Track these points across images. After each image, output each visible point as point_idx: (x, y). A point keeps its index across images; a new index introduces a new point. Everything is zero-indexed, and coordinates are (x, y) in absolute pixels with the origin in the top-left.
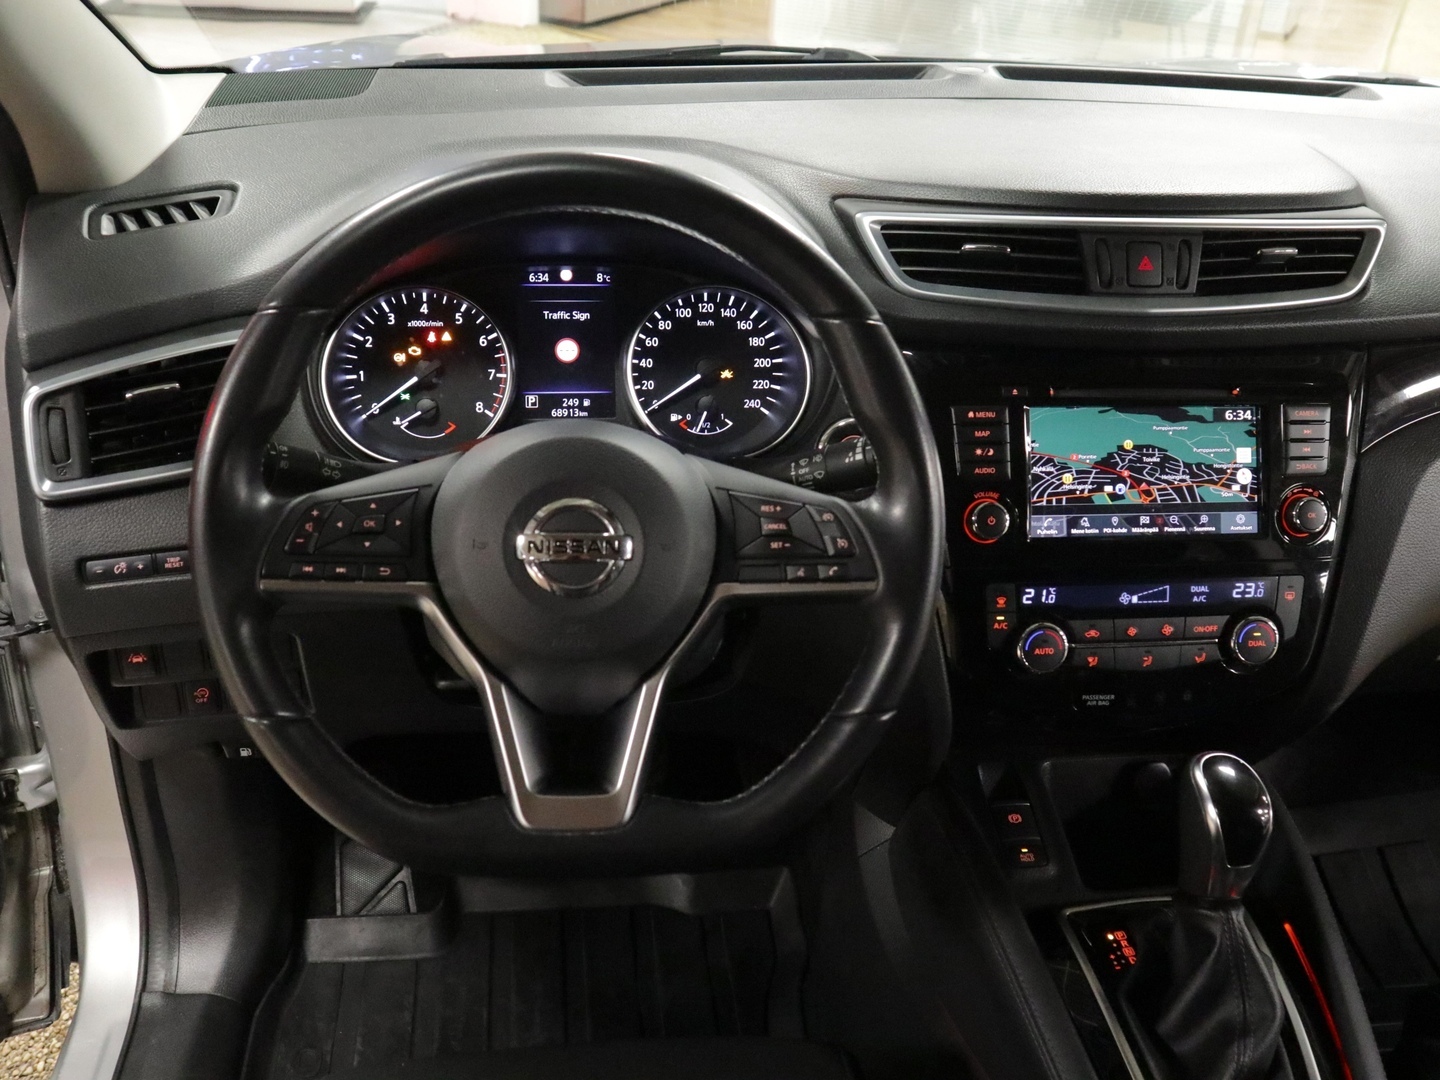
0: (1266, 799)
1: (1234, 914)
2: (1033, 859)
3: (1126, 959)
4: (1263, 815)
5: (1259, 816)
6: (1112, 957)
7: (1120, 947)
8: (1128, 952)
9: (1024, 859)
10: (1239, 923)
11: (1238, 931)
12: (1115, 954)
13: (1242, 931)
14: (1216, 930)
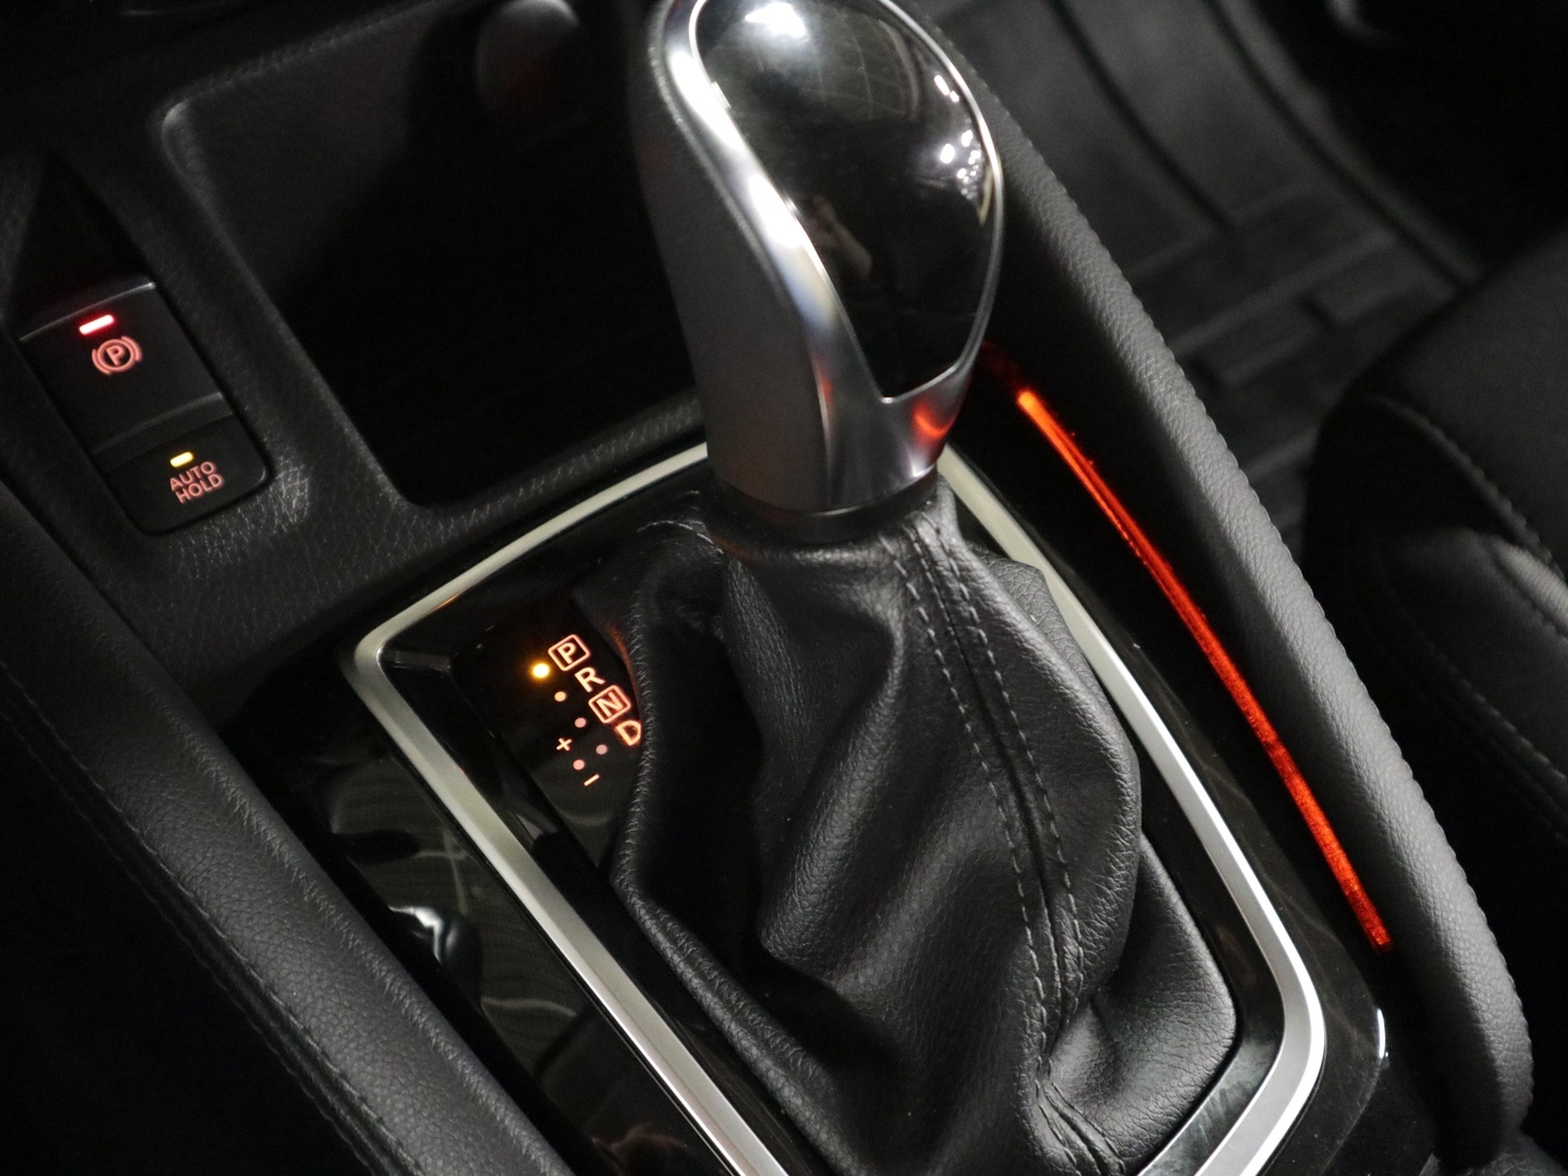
0: (950, 83)
1: (925, 531)
2: (217, 480)
3: (608, 733)
4: (961, 163)
5: (949, 171)
6: (564, 744)
7: (579, 698)
8: (610, 705)
9: (187, 491)
10: (950, 554)
11: (955, 585)
12: (571, 732)
13: (965, 576)
14: (885, 606)
